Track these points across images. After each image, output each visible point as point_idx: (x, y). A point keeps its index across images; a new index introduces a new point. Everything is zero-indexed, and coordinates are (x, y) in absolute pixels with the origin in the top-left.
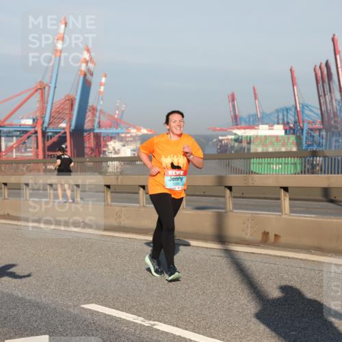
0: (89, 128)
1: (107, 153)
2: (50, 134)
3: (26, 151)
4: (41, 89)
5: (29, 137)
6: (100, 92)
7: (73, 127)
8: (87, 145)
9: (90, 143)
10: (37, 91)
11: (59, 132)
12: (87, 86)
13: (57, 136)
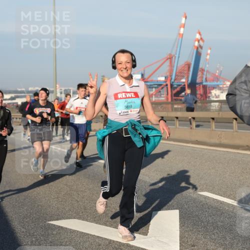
0: (200, 82)
1: (211, 98)
2: (175, 86)
3: (161, 97)
4: (170, 58)
5: (162, 88)
6: (207, 59)
7: (189, 81)
8: (198, 92)
9: (200, 91)
10: (167, 59)
11: (181, 85)
12: (198, 56)
13: (179, 87)
